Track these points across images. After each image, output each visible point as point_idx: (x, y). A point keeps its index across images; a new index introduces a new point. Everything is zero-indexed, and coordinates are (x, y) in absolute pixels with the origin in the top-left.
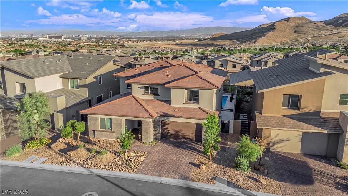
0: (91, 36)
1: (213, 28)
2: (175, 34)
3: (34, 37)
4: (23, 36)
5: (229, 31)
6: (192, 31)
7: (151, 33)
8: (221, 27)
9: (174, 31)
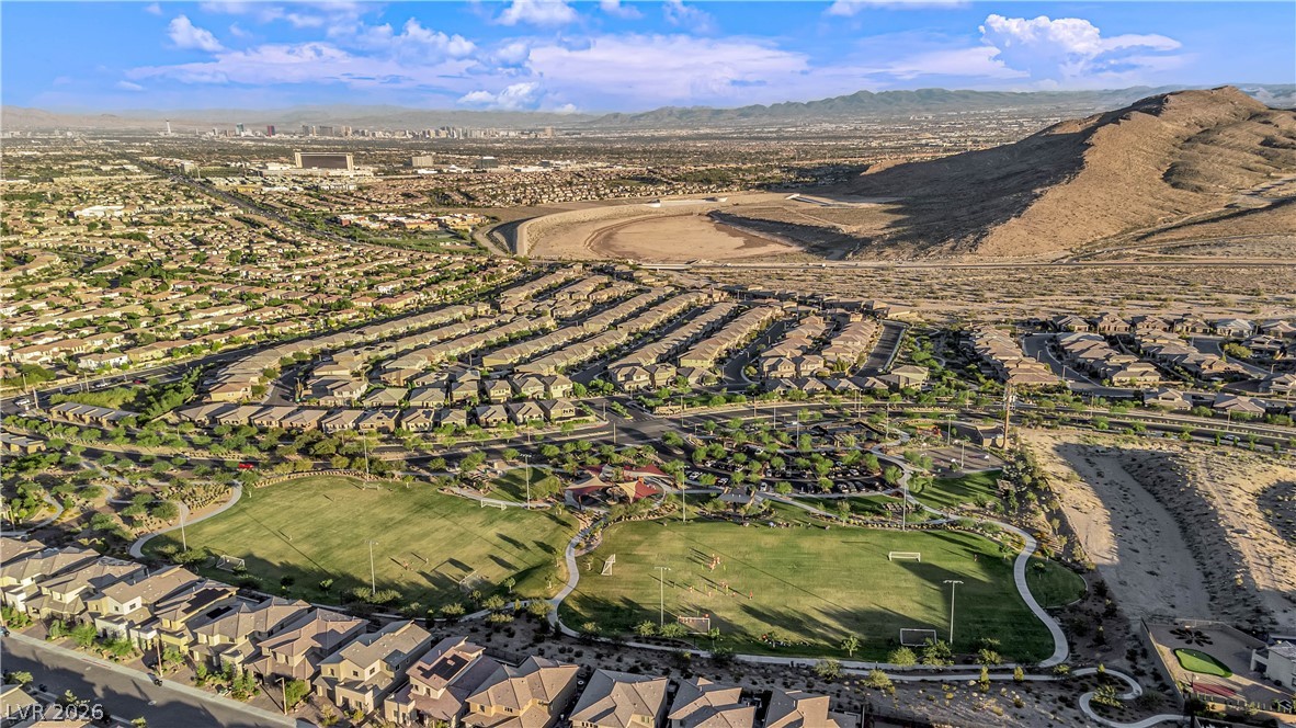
0: (465, 135)
1: (908, 94)
2: (765, 119)
3: (276, 136)
4: (243, 134)
5: (972, 109)
6: (830, 108)
7: (680, 118)
8: (943, 91)
9: (763, 107)
